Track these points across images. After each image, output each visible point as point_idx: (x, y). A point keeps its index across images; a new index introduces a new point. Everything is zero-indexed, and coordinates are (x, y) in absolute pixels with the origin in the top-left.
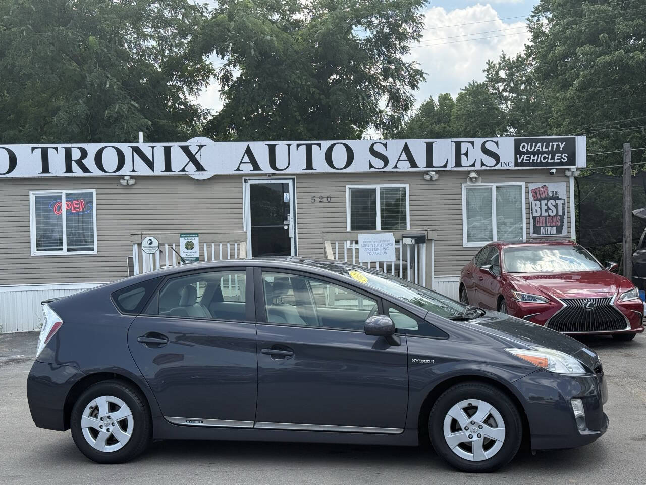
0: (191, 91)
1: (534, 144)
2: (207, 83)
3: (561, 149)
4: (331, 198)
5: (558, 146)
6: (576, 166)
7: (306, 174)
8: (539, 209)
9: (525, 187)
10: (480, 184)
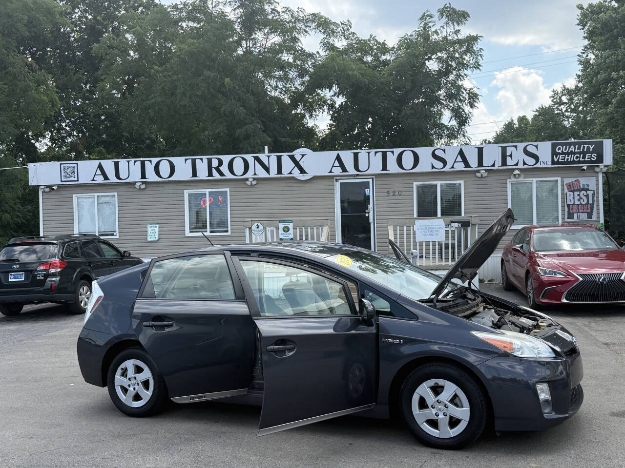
1: (568, 146)
3: (591, 150)
4: (402, 192)
5: (588, 148)
6: (604, 164)
7: (382, 174)
8: (573, 199)
9: (561, 181)
10: (522, 179)
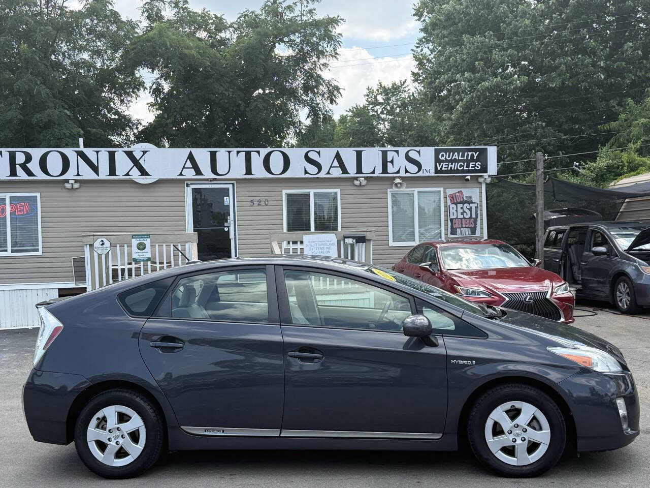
0: (122, 101)
1: (451, 153)
2: (136, 95)
3: (475, 158)
4: (269, 202)
5: (472, 155)
6: (488, 174)
7: (245, 179)
8: (456, 212)
9: (442, 192)
10: (404, 189)
